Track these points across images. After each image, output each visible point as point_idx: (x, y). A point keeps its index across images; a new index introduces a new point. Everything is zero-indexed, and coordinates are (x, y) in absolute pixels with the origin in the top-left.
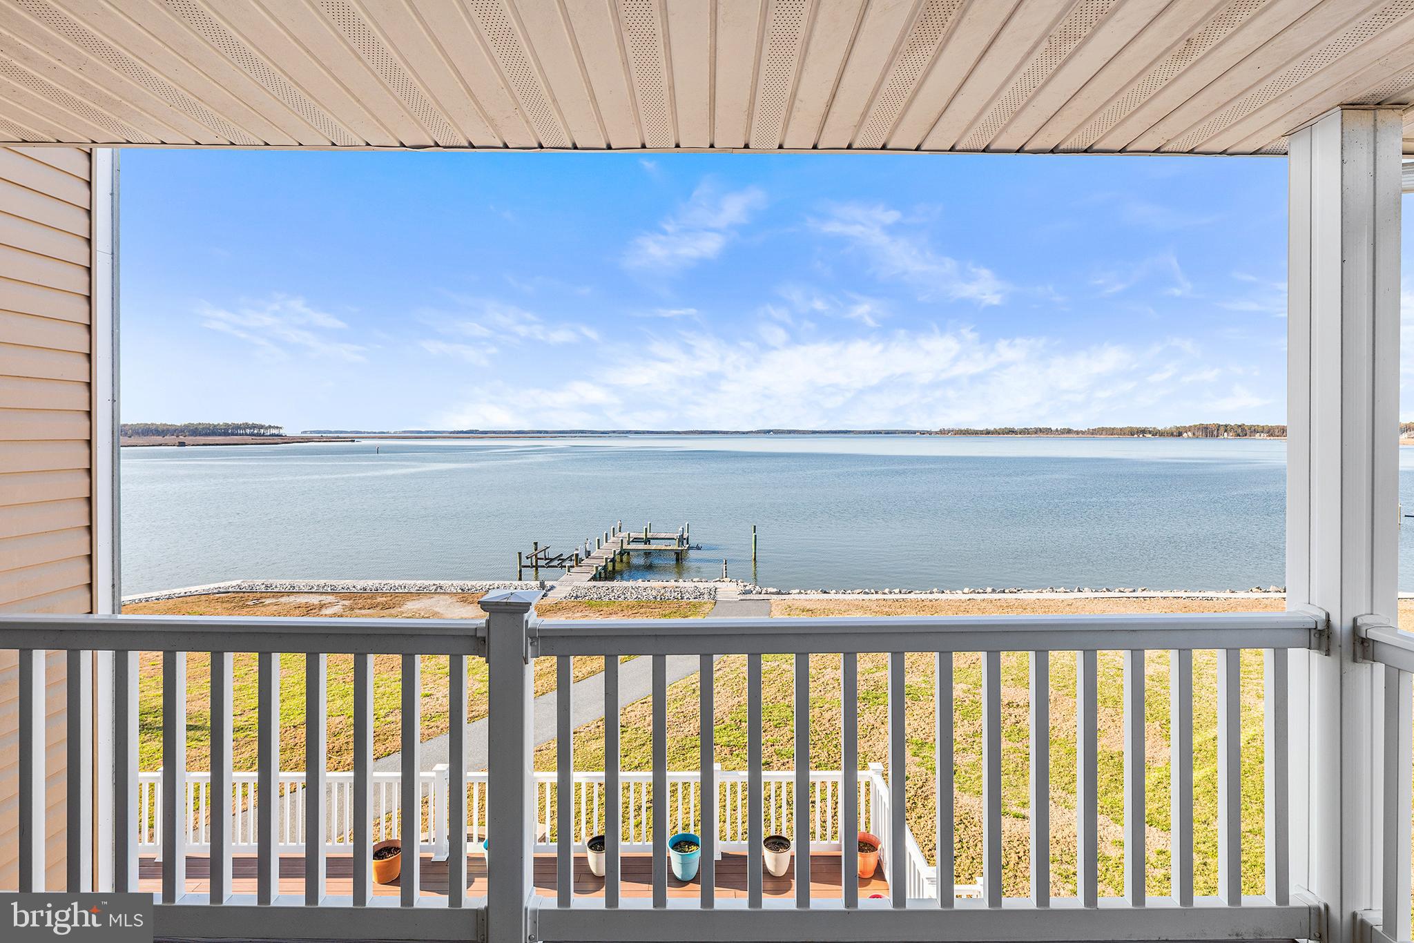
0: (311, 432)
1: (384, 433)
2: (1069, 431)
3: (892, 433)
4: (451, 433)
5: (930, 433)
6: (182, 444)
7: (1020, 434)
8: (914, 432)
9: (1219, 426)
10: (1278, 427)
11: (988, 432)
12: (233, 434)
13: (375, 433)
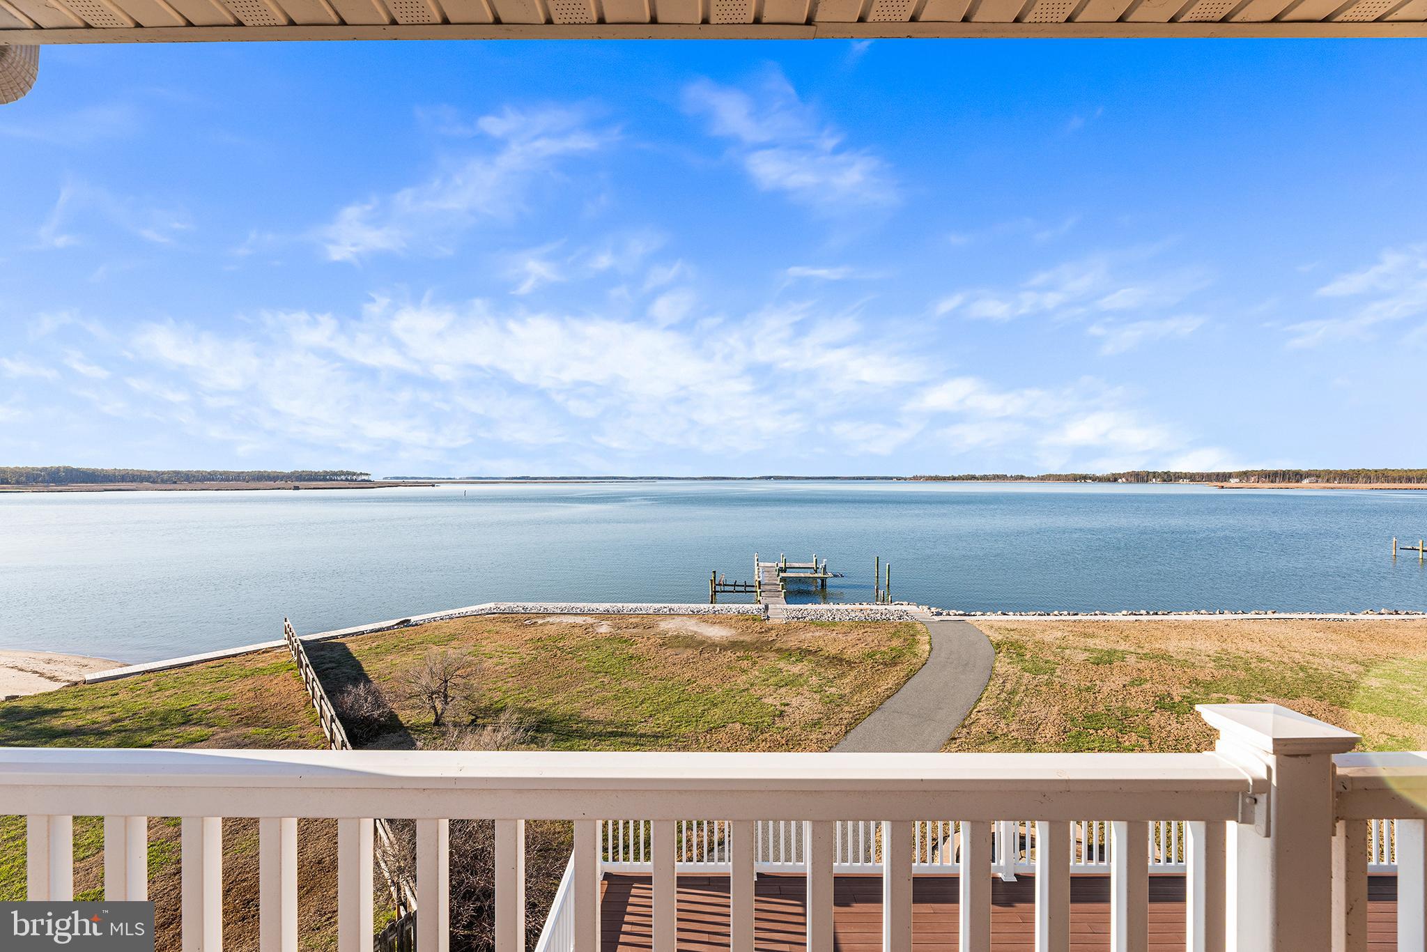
0: (391, 478)
1: (451, 479)
2: (1022, 478)
3: (872, 479)
4: (507, 479)
5: (905, 479)
6: (297, 488)
7: (981, 480)
8: (891, 478)
9: (1149, 473)
10: (1198, 474)
11: (954, 479)
12: (331, 480)
13: (444, 479)
